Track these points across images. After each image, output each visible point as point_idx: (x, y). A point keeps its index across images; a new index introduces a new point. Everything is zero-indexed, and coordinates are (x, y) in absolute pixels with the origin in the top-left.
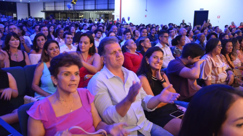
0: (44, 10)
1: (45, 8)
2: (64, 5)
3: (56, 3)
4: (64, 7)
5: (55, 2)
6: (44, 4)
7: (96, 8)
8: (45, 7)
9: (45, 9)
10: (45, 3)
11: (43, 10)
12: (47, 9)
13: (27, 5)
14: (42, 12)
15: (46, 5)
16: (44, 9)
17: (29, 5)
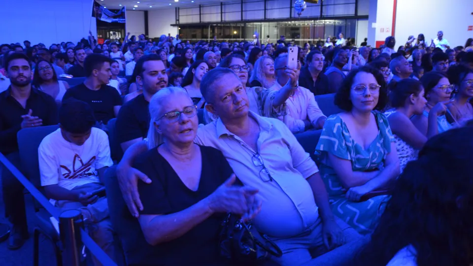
0: (177, 22)
1: (179, 18)
2: (220, 12)
3: (201, 8)
4: (220, 14)
5: (200, 5)
6: (177, 10)
7: (293, 16)
8: (179, 16)
9: (178, 20)
10: (179, 9)
11: (174, 23)
12: (183, 20)
13: (143, 13)
14: (172, 27)
15: (181, 13)
16: (176, 20)
17: (146, 13)
